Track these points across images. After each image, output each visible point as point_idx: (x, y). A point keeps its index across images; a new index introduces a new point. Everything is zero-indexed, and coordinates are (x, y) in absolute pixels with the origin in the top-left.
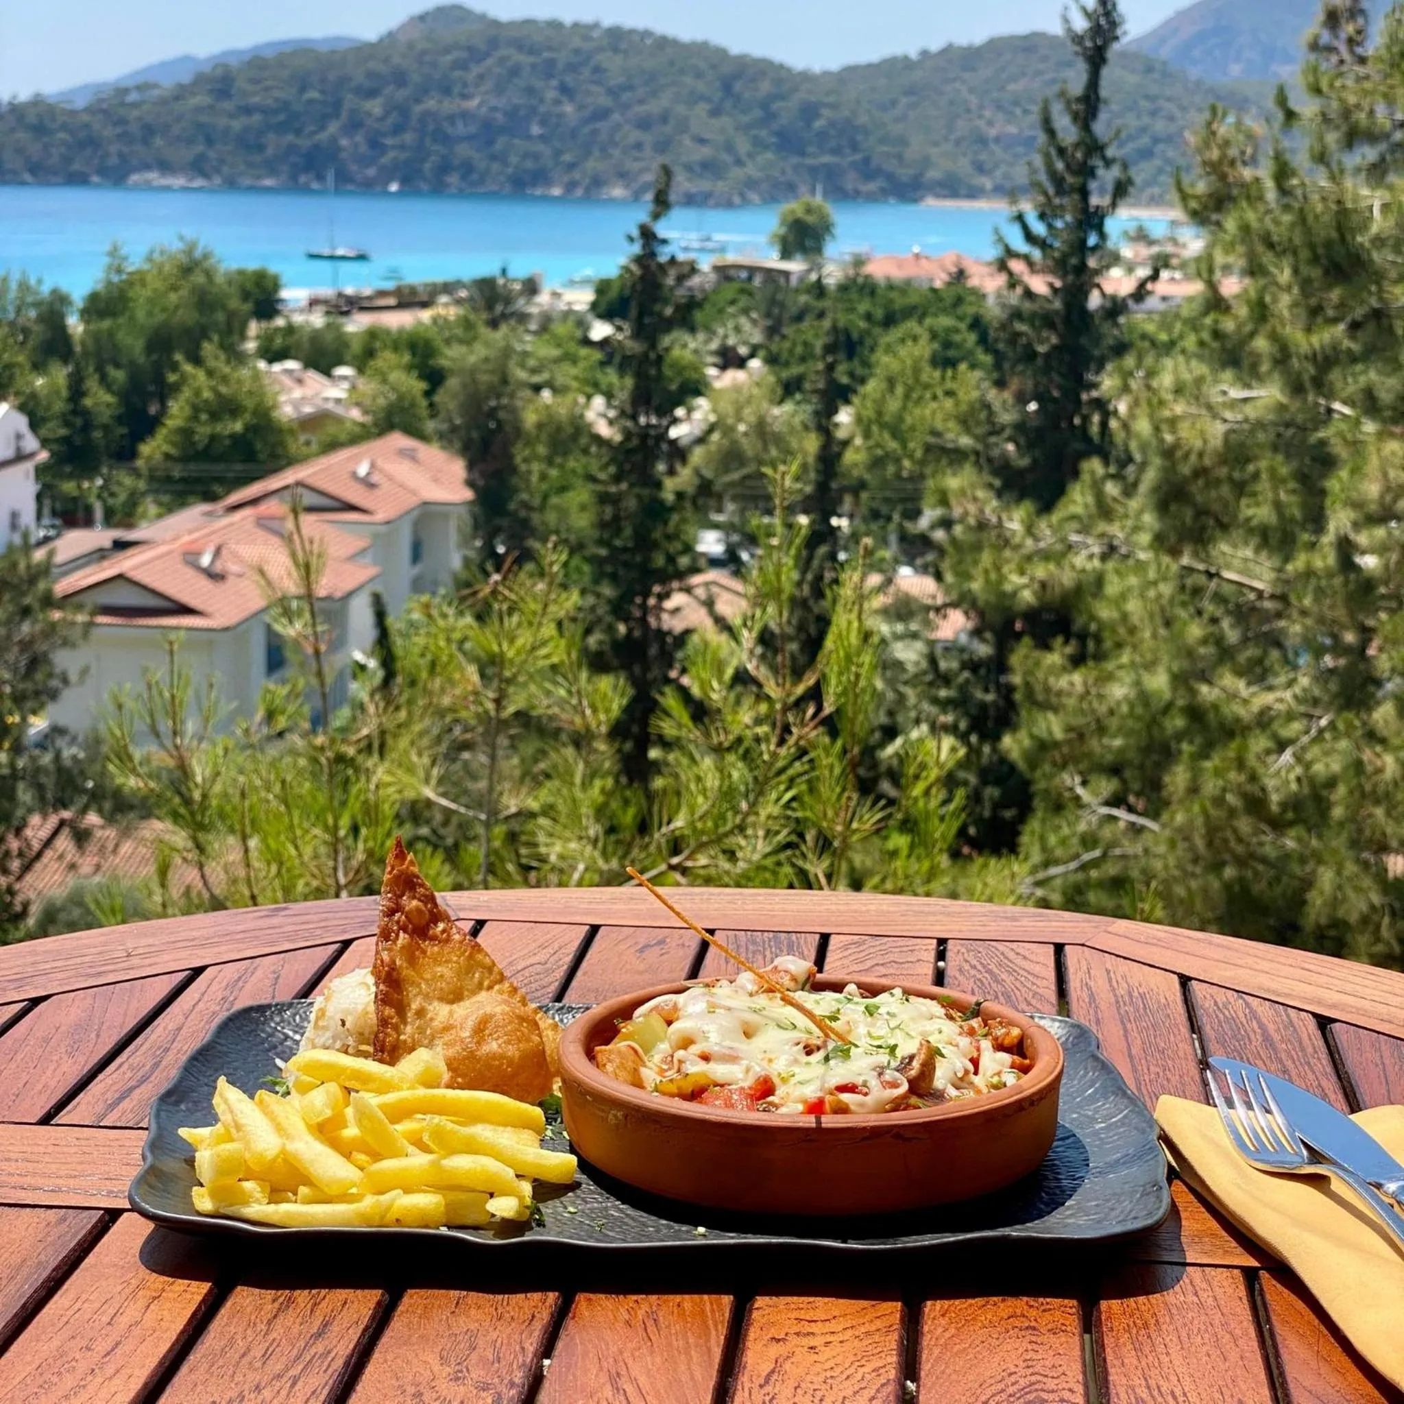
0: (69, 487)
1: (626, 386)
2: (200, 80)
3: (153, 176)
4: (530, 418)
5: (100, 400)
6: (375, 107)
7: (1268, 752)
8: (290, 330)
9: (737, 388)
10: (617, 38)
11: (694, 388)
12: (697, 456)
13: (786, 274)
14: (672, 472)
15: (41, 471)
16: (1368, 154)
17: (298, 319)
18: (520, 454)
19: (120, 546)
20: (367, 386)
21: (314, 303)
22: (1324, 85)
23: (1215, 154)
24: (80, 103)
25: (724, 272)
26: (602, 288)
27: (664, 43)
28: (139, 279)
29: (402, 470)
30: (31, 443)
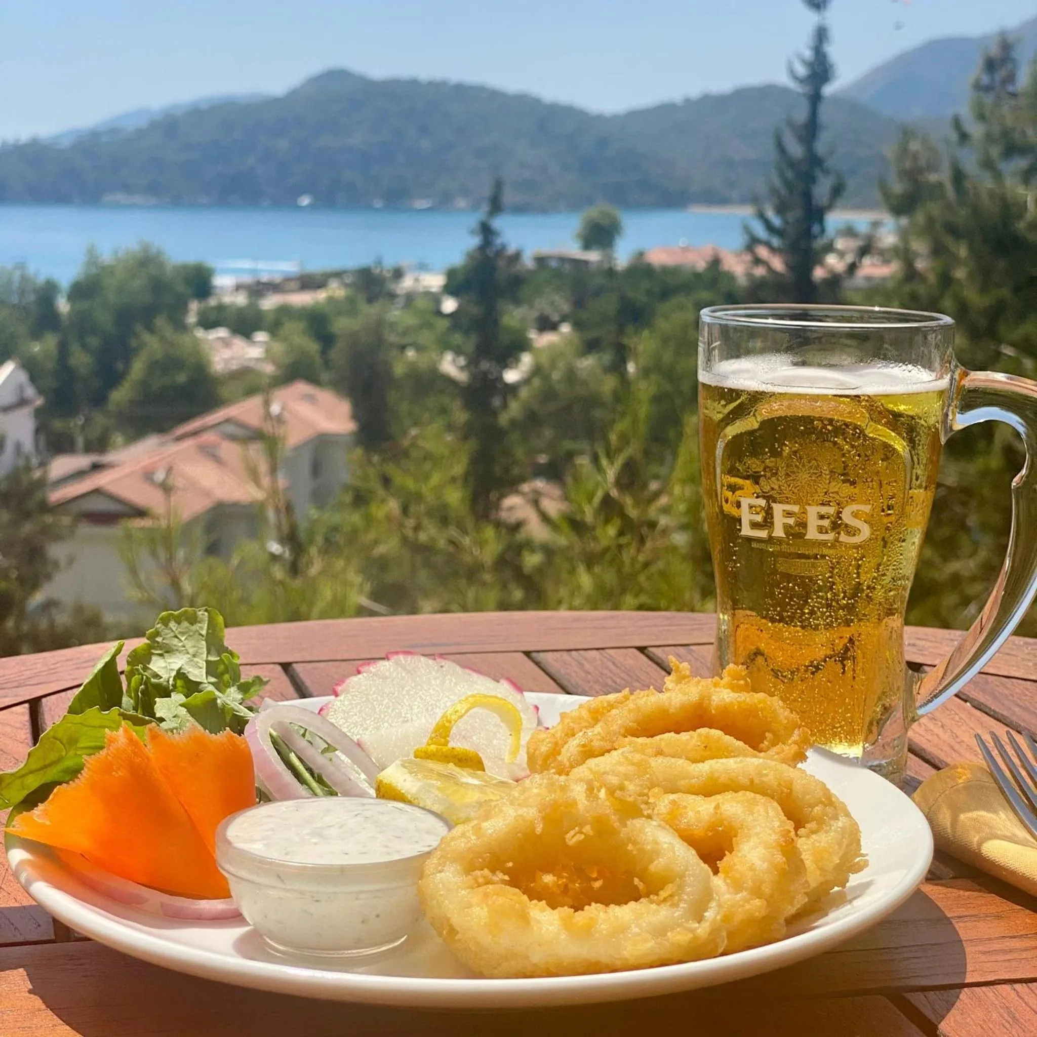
0: (58, 425)
1: (471, 343)
2: (155, 126)
3: (120, 197)
4: (399, 370)
5: (81, 360)
6: (283, 144)
7: (956, 607)
8: (221, 308)
9: (551, 347)
10: (462, 92)
11: (520, 345)
12: (524, 393)
13: (586, 262)
14: (505, 406)
15: (39, 413)
16: (1021, 163)
17: (227, 299)
18: (392, 396)
19: (96, 467)
20: (278, 347)
21: (238, 288)
22: (987, 114)
23: (908, 164)
24: (66, 143)
25: (541, 261)
26: (451, 274)
27: (495, 95)
28: (108, 271)
29: (304, 410)
30: (30, 392)
